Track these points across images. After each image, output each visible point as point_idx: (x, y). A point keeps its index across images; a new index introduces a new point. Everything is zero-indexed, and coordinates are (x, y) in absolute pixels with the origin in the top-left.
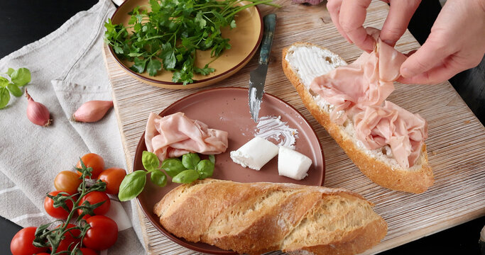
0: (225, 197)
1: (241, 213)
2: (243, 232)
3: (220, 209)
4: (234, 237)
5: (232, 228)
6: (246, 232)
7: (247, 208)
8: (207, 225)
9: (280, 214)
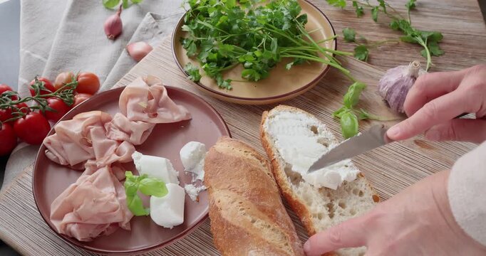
0: (254, 189)
1: (244, 211)
2: (227, 222)
3: (239, 190)
4: (220, 216)
5: (227, 210)
6: (229, 225)
7: (252, 215)
8: (221, 187)
9: (259, 250)
